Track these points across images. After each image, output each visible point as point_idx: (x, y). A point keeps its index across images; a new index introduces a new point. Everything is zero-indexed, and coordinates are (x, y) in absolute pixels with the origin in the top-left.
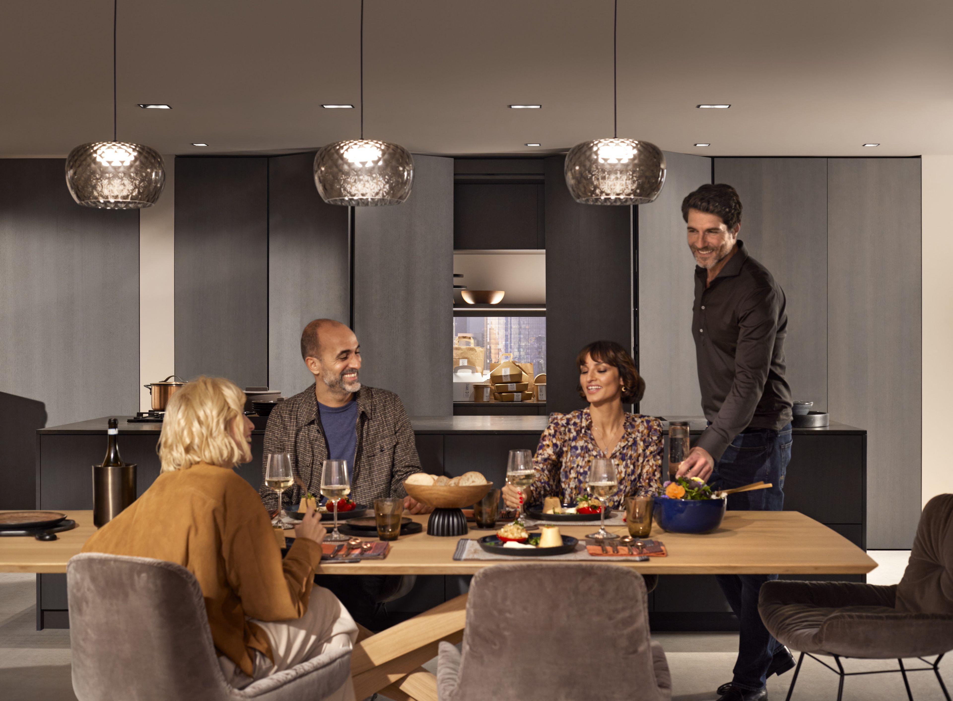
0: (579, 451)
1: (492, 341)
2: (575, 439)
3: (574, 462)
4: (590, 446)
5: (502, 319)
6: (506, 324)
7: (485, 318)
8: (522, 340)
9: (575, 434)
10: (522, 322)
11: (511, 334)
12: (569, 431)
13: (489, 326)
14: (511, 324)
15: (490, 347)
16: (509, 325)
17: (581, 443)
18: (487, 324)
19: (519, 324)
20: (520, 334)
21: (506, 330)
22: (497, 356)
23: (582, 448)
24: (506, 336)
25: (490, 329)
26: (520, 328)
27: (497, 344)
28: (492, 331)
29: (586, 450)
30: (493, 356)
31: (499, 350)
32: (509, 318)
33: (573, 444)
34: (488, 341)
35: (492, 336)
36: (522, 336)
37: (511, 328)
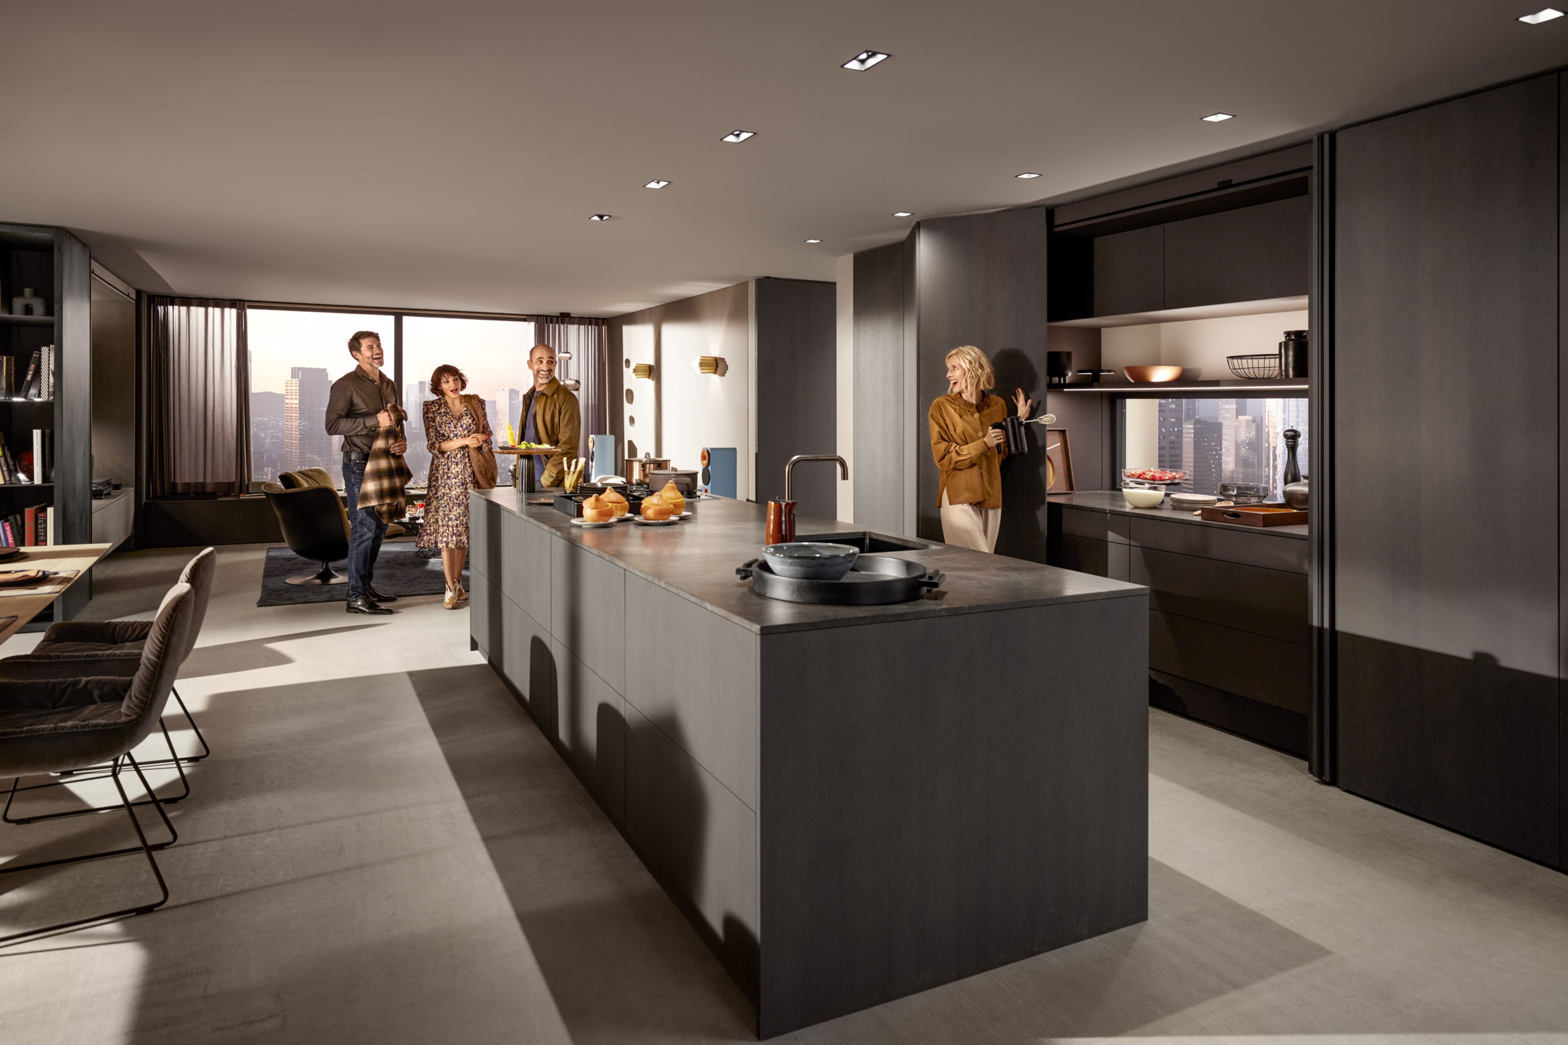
0: (443, 414)
1: (1270, 424)
2: (439, 409)
3: (443, 419)
4: (448, 411)
5: (1280, 401)
6: (1284, 407)
7: (1264, 399)
8: (1300, 424)
9: (438, 407)
10: (1300, 405)
11: (1289, 417)
12: (434, 406)
13: (1267, 409)
14: (1288, 406)
15: (1268, 431)
16: (1287, 408)
17: (443, 410)
18: (1265, 406)
19: (1297, 407)
20: (1298, 417)
21: (1284, 413)
22: (1275, 440)
23: (444, 412)
24: (1284, 419)
25: (1268, 412)
26: (1298, 410)
27: (1275, 427)
28: (1270, 414)
29: (446, 413)
30: (1271, 439)
31: (1277, 433)
32: (1287, 399)
33: (439, 412)
34: (1267, 424)
35: (1270, 418)
36: (1300, 420)
37: (1289, 410)
